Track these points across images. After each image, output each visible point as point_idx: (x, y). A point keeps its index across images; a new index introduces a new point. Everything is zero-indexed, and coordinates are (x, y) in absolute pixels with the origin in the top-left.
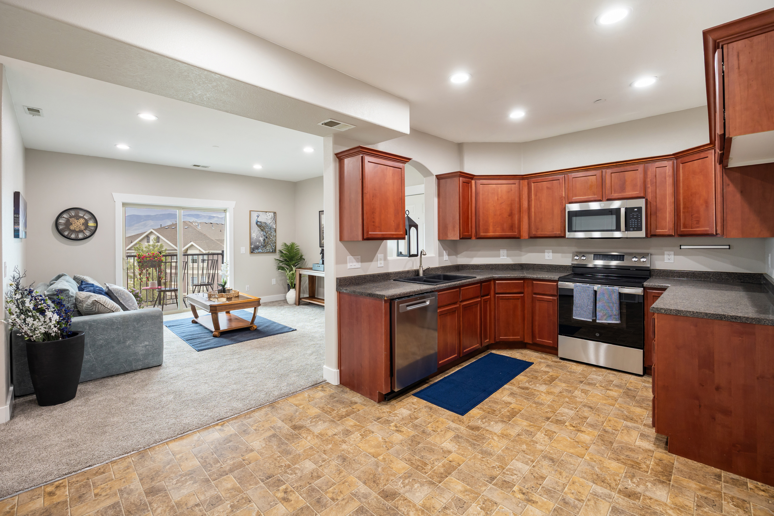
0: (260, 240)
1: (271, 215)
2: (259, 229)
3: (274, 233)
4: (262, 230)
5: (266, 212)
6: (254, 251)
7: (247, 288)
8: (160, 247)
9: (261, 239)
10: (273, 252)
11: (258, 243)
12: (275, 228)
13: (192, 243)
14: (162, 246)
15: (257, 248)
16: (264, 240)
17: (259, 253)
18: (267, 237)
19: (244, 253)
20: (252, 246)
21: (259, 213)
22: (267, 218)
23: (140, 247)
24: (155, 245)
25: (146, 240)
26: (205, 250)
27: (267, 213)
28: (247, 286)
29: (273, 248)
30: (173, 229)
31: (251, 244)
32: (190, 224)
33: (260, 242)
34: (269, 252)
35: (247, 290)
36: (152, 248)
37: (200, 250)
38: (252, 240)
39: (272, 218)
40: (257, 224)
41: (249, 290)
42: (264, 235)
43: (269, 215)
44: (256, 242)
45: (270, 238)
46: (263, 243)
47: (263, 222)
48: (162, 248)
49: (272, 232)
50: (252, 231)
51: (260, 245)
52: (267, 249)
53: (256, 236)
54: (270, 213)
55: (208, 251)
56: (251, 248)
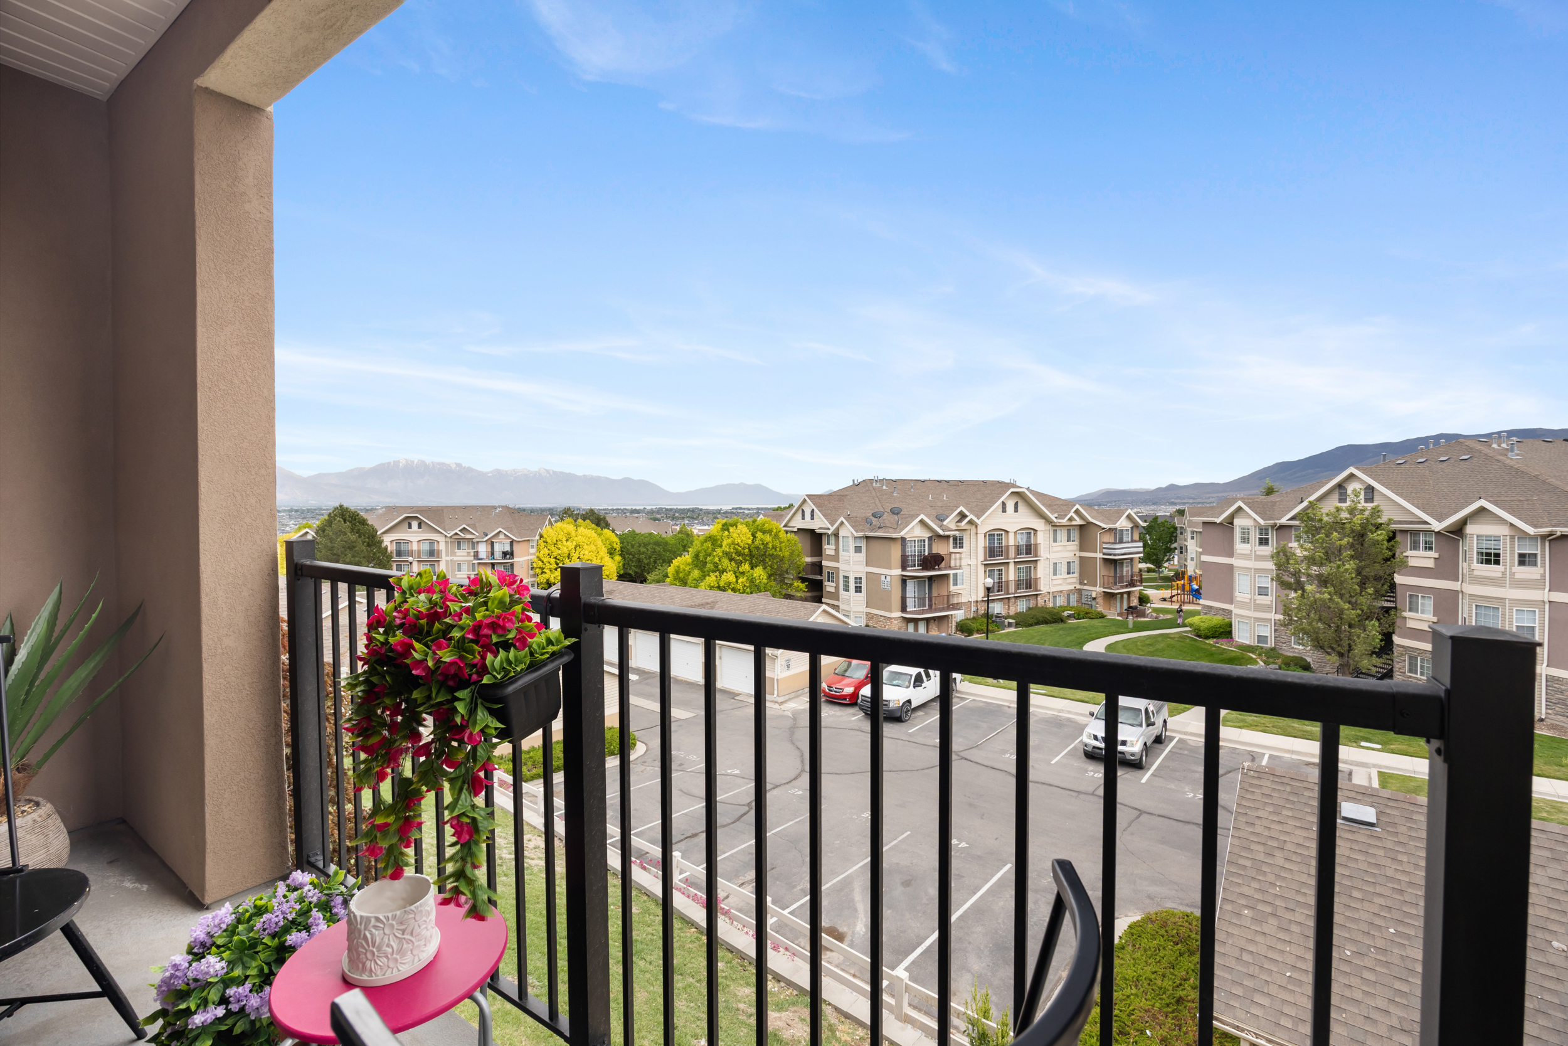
8: (1372, 515)
13: (1483, 503)
14: (1376, 512)
23: (1314, 514)
24: (1355, 509)
25: (1336, 496)
26: (1535, 526)
30: (1421, 466)
32: (1479, 447)
36: (1348, 516)
37: (1511, 525)
48: (1379, 517)
55: (1549, 529)
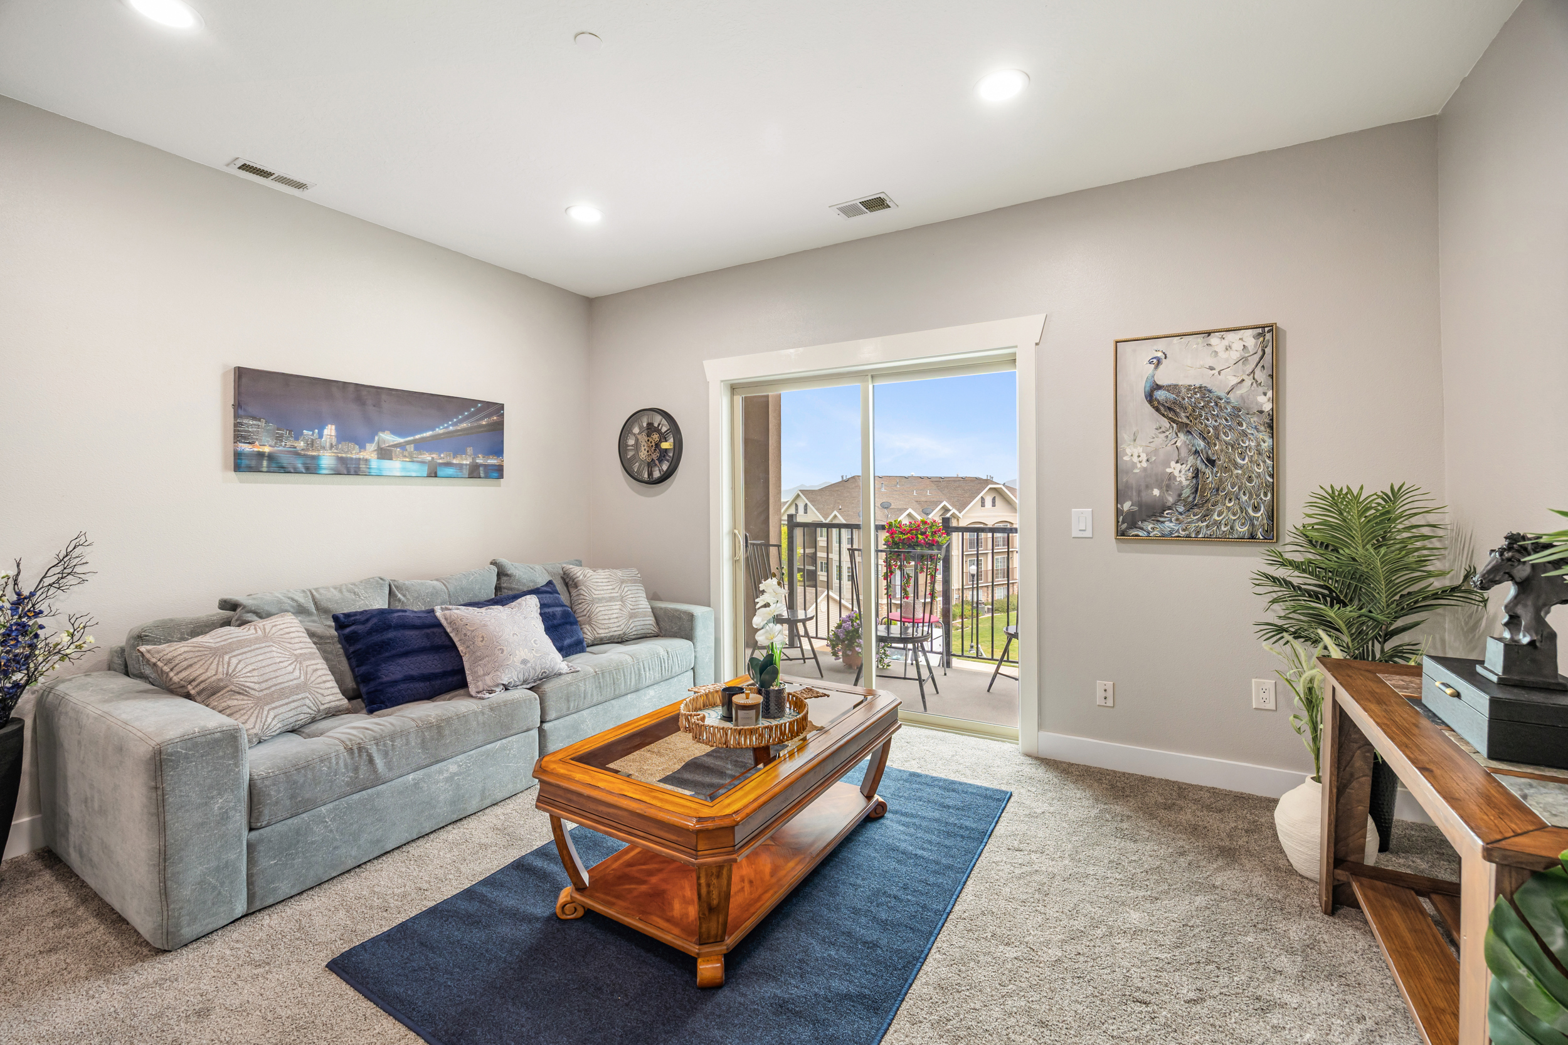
0: (1171, 477)
1: (1237, 346)
2: (1165, 423)
3: (1264, 435)
4: (1184, 428)
5: (1209, 333)
6: (1133, 525)
7: (1100, 693)
9: (1181, 473)
10: (1253, 537)
11: (1156, 492)
12: (1267, 407)
15: (1156, 512)
16: (1197, 474)
17: (1167, 538)
18: (1212, 462)
19: (1088, 534)
20: (1127, 506)
21: (1161, 344)
22: (1210, 362)
27: (1214, 340)
28: (1100, 685)
29: (1251, 519)
31: (1119, 497)
33: (1168, 487)
34: (1227, 539)
35: (1100, 701)
38: (1123, 479)
39: (1244, 360)
40: (1150, 397)
41: (1110, 703)
42: (1196, 452)
43: (1228, 348)
44: (1148, 487)
45: (1236, 466)
46: (1186, 492)
47: (1189, 388)
49: (1244, 434)
50: (1125, 436)
51: (1171, 500)
52: (1218, 524)
53: (1144, 457)
54: (1231, 336)
56: (1118, 512)
